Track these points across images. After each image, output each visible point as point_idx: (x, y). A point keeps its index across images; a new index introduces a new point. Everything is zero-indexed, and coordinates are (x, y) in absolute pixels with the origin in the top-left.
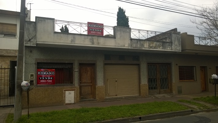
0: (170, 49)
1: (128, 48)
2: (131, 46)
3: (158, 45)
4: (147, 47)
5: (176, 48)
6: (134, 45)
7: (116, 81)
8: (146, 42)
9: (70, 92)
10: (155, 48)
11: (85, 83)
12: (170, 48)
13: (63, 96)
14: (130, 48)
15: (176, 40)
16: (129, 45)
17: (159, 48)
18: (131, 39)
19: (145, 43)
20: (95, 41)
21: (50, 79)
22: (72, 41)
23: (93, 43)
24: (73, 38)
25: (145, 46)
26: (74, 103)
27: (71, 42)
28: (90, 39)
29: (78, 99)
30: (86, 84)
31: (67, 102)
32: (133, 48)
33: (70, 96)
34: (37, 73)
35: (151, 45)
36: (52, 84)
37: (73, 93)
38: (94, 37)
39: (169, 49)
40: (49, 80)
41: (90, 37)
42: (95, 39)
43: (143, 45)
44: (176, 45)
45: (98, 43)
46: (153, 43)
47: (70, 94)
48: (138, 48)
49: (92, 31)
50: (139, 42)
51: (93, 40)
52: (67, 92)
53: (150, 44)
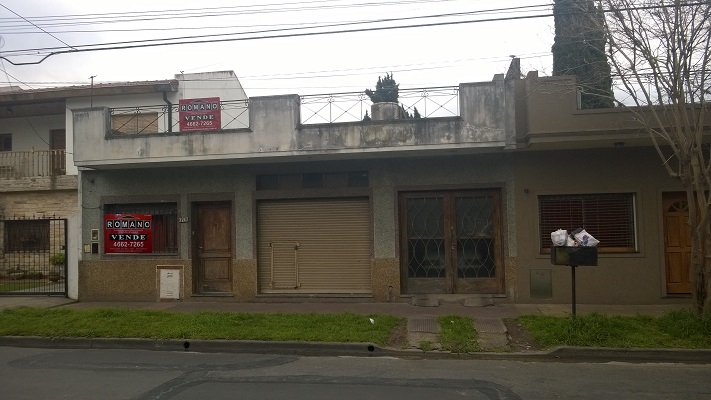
0: (452, 140)
1: (290, 154)
2: (300, 146)
3: (400, 132)
4: (357, 144)
5: (480, 137)
6: (310, 144)
7: (296, 248)
8: (353, 130)
9: (170, 271)
11: (213, 250)
12: (449, 138)
13: (154, 281)
14: (295, 153)
15: (482, 106)
16: (292, 144)
17: (404, 141)
18: (300, 127)
19: (346, 134)
20: (197, 145)
21: (139, 240)
22: (143, 152)
23: (191, 152)
24: (144, 146)
25: (349, 142)
27: (141, 154)
28: (185, 143)
29: (190, 289)
31: (163, 295)
32: (305, 153)
33: (170, 283)
34: (105, 224)
35: (372, 137)
36: (143, 252)
37: (176, 273)
38: (194, 137)
39: (447, 141)
41: (183, 138)
42: (197, 141)
43: (340, 141)
44: (478, 126)
45: (205, 150)
46: (376, 131)
47: (170, 276)
48: (323, 153)
49: (190, 120)
50: (325, 134)
51: (190, 143)
52: (164, 273)
53: (367, 134)
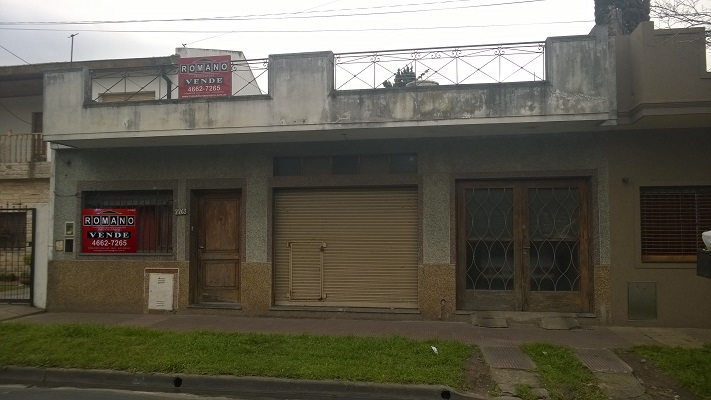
0: (536, 111)
1: (320, 128)
2: (334, 118)
3: (467, 101)
4: (409, 114)
5: (573, 107)
6: (348, 115)
7: (322, 249)
8: (404, 98)
9: (161, 275)
10: (445, 118)
11: (216, 251)
12: (531, 108)
13: (142, 287)
14: (327, 127)
15: (578, 66)
16: (324, 115)
17: (472, 112)
18: (335, 94)
19: (395, 103)
20: (200, 116)
21: (122, 238)
22: (130, 124)
23: (192, 125)
24: (132, 116)
25: (398, 113)
26: (173, 311)
27: (129, 127)
28: (185, 113)
29: (186, 299)
30: (219, 256)
31: (152, 305)
32: (340, 127)
33: (162, 290)
34: (82, 221)
35: (429, 107)
36: (127, 251)
37: (169, 278)
38: (196, 106)
39: (529, 113)
40: (119, 239)
41: (182, 107)
42: (200, 111)
43: (386, 111)
44: (571, 93)
45: (210, 122)
46: (434, 99)
47: (161, 281)
48: (364, 126)
49: (192, 84)
50: (368, 103)
51: (191, 113)
52: (154, 277)
53: (423, 103)
